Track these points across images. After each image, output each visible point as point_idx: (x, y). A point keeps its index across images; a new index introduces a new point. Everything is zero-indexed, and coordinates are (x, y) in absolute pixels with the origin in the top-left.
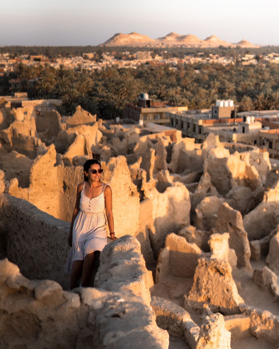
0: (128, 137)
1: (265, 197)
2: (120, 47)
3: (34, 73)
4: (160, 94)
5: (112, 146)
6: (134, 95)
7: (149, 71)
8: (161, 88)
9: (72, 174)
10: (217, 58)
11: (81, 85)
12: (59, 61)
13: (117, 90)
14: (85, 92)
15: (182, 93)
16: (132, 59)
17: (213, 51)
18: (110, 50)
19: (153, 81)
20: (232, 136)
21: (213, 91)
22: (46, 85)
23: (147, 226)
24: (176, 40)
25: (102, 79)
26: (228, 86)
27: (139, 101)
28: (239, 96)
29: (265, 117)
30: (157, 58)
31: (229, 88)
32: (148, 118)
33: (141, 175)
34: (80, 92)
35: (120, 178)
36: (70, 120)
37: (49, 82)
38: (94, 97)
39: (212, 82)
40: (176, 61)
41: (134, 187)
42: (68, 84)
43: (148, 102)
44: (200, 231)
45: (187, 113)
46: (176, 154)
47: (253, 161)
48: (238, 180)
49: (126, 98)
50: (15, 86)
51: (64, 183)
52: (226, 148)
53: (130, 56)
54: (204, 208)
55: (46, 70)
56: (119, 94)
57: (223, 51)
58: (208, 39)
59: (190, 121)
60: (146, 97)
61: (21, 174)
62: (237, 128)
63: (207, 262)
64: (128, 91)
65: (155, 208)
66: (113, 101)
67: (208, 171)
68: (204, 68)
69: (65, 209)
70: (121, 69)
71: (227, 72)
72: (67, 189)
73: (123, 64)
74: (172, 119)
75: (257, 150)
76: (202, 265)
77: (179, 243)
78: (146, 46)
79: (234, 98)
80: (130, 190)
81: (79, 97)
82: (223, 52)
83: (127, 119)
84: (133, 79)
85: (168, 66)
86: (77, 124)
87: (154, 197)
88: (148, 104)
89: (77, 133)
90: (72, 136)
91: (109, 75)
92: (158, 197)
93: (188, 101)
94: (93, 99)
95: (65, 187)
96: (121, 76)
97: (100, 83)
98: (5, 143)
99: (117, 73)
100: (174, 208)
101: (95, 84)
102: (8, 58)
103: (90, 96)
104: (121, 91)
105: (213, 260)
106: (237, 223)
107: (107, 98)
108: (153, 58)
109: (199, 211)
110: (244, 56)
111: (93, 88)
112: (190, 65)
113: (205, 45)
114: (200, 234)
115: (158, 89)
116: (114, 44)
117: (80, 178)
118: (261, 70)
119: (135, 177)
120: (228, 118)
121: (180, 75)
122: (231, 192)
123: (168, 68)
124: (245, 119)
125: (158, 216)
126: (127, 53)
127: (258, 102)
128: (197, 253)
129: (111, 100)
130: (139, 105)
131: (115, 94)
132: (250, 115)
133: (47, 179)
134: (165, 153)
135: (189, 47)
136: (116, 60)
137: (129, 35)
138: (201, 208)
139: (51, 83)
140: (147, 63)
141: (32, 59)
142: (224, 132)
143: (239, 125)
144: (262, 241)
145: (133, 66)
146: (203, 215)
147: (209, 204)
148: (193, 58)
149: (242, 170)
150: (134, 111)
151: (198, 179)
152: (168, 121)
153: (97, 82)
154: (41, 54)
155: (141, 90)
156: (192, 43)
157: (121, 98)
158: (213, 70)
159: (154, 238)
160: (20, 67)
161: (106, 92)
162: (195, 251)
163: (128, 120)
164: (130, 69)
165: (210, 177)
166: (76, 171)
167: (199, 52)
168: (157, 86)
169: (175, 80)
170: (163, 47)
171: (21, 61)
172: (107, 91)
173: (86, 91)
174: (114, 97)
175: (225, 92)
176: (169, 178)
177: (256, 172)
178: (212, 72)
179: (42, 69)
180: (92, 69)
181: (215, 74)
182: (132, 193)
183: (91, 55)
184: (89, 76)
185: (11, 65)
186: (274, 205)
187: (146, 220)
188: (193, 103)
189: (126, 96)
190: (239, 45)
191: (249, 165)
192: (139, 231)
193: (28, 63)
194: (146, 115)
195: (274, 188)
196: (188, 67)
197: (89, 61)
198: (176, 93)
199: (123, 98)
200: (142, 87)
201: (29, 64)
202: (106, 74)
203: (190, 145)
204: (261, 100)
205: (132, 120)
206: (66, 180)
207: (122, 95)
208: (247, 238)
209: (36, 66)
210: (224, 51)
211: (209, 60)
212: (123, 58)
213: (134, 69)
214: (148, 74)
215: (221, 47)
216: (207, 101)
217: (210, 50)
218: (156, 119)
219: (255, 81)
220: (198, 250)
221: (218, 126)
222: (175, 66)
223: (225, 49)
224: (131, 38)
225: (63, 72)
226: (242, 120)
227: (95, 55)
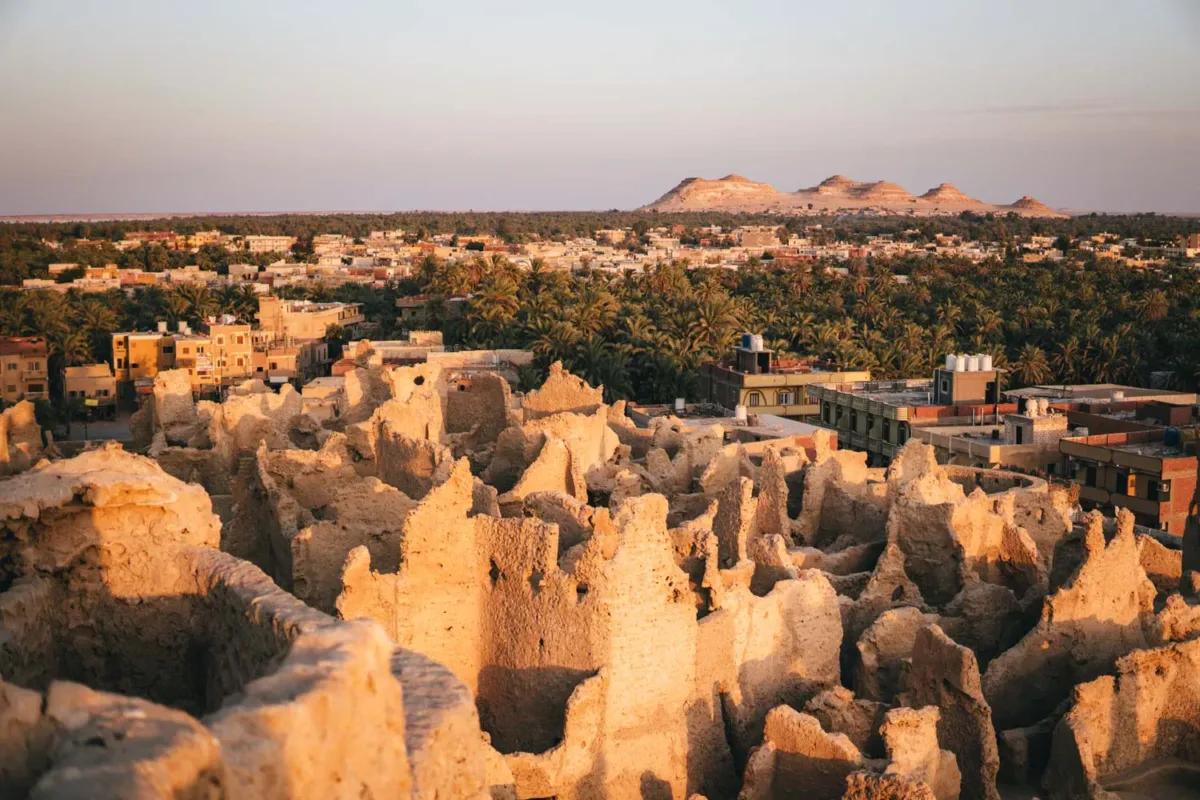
0: (690, 447)
1: (1046, 609)
2: (695, 214)
3: (462, 280)
4: (799, 336)
5: (644, 472)
6: (727, 339)
7: (770, 276)
8: (801, 321)
9: (513, 540)
10: (957, 243)
11: (586, 314)
12: (532, 249)
13: (684, 326)
14: (594, 329)
15: (858, 335)
16: (728, 244)
17: (946, 226)
18: (667, 221)
19: (779, 304)
20: (988, 451)
21: (944, 330)
22: (492, 313)
23: (716, 683)
24: (848, 195)
25: (644, 296)
26: (983, 318)
27: (738, 354)
28: (1010, 345)
29: (1080, 400)
30: (796, 242)
31: (985, 325)
32: (762, 402)
33: (702, 546)
34: (583, 329)
35: (641, 553)
36: (533, 399)
37: (499, 302)
38: (618, 345)
39: (940, 308)
40: (844, 250)
41: (682, 579)
42: (551, 310)
43: (763, 357)
44: (865, 703)
45: (868, 387)
46: (814, 494)
47: (1024, 513)
48: (981, 565)
49: (706, 347)
50: (413, 314)
51: (493, 563)
52: (957, 480)
53: (722, 237)
54: (883, 639)
55: (496, 272)
56: (686, 336)
57: (972, 225)
58: (932, 193)
59: (874, 410)
60: (759, 344)
61: (384, 537)
62: (1002, 429)
63: (872, 783)
64: (710, 329)
65: (741, 637)
66: (670, 353)
67: (900, 542)
68: (919, 269)
69: (495, 632)
70: (696, 270)
71: (979, 280)
72: (501, 580)
73: (700, 258)
74: (827, 403)
75: (1041, 487)
76: (858, 792)
77: (801, 731)
78: (766, 212)
79: (999, 349)
80: (670, 584)
81: (580, 343)
82: (971, 229)
83: (705, 404)
84: (726, 297)
85: (824, 261)
86: (552, 410)
87: (740, 607)
88: (764, 363)
89: (548, 433)
90: (536, 442)
91: (662, 287)
92: (751, 605)
93: (873, 357)
94: (617, 350)
95: (494, 573)
96: (694, 291)
97: (637, 308)
98: (361, 457)
99: (685, 281)
100: (796, 637)
101: (624, 309)
102: (401, 241)
103: (607, 340)
104: (692, 330)
105: (887, 777)
106: (965, 681)
107: (653, 346)
108: (785, 242)
109: (868, 649)
110: (1029, 241)
111: (617, 321)
112: (882, 262)
113: (925, 210)
114: (865, 710)
115: (793, 324)
116: (681, 204)
117: (535, 550)
118: (1073, 278)
119: (687, 551)
120: (977, 403)
121: (853, 288)
122: (959, 597)
123: (823, 268)
124: (1022, 407)
125: (750, 657)
126: (716, 229)
127: (1063, 361)
128: (850, 759)
129: (665, 350)
130: (737, 367)
131: (676, 335)
132: (1037, 397)
133: (448, 550)
134: (784, 489)
135: (883, 213)
136: (682, 247)
137: (721, 183)
138: (873, 640)
139: (506, 304)
140: (767, 256)
141: (460, 244)
142: (965, 439)
143: (1008, 423)
144: (1033, 730)
145: (729, 262)
146: (879, 659)
147: (897, 628)
148: (893, 245)
149: (995, 538)
150: (724, 382)
151: (869, 562)
152: (816, 409)
153: (628, 303)
154: (485, 230)
155: (746, 326)
156: (889, 205)
157: (691, 347)
158: (942, 274)
159: (738, 717)
160: (429, 265)
161: (650, 331)
162: (844, 753)
163: (709, 406)
164: (719, 271)
165: (902, 556)
166: (523, 531)
167: (908, 227)
168: (792, 315)
169: (840, 302)
170: (811, 213)
171: (433, 251)
172: (654, 328)
173: (597, 327)
174: (671, 343)
175: (976, 332)
176: (787, 558)
177: (1030, 546)
178: (941, 280)
179: (483, 269)
180: (619, 271)
181: (948, 284)
182: (676, 592)
183: (617, 235)
184: (609, 288)
185: (406, 260)
186: (1071, 633)
187: (714, 669)
188: (886, 363)
189: (703, 344)
190: (1015, 211)
191: (1012, 524)
192: (694, 697)
193: (450, 255)
194: (756, 392)
195: (1071, 586)
196: (875, 266)
197: (611, 248)
198: (842, 335)
199: (696, 347)
200: (751, 318)
201: (453, 259)
202: (656, 283)
203: (853, 470)
204: (1071, 357)
205: (719, 407)
206: (497, 554)
207: (693, 338)
208: (990, 720)
209: (471, 263)
210: (975, 225)
211: (933, 249)
212: (702, 241)
213: (730, 271)
214: (767, 285)
215: (966, 215)
216: (926, 356)
217: (936, 223)
218: (784, 404)
219: (1054, 305)
220: (851, 752)
221: (951, 425)
222: (842, 265)
223: (979, 219)
224: (726, 191)
225: (539, 278)
226: (1015, 407)
227: (628, 235)
